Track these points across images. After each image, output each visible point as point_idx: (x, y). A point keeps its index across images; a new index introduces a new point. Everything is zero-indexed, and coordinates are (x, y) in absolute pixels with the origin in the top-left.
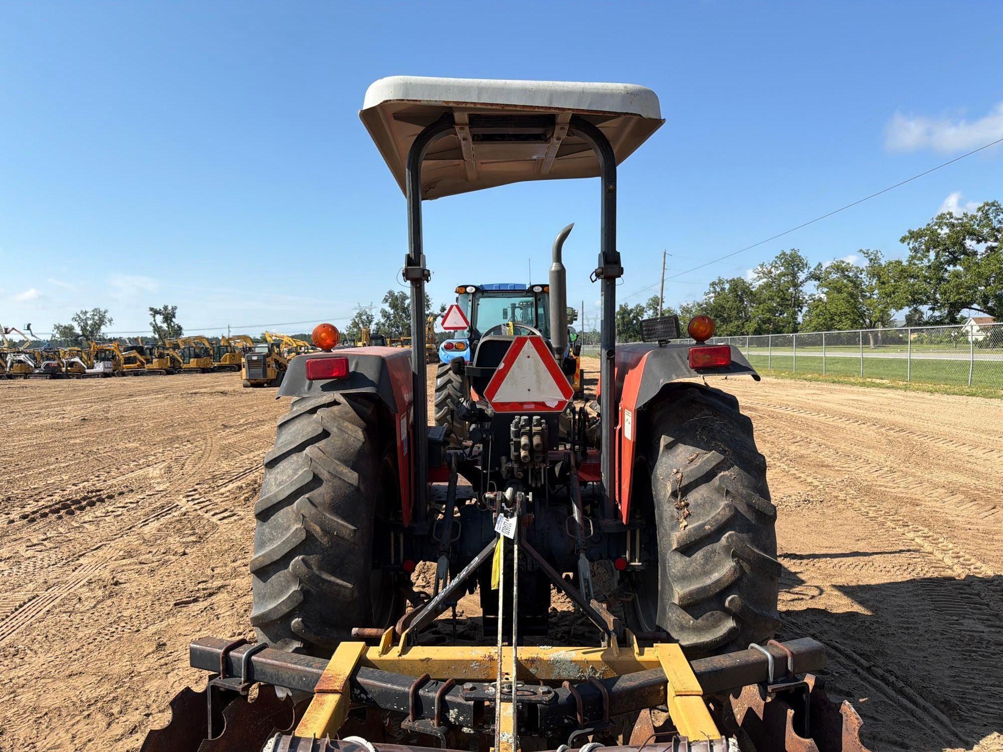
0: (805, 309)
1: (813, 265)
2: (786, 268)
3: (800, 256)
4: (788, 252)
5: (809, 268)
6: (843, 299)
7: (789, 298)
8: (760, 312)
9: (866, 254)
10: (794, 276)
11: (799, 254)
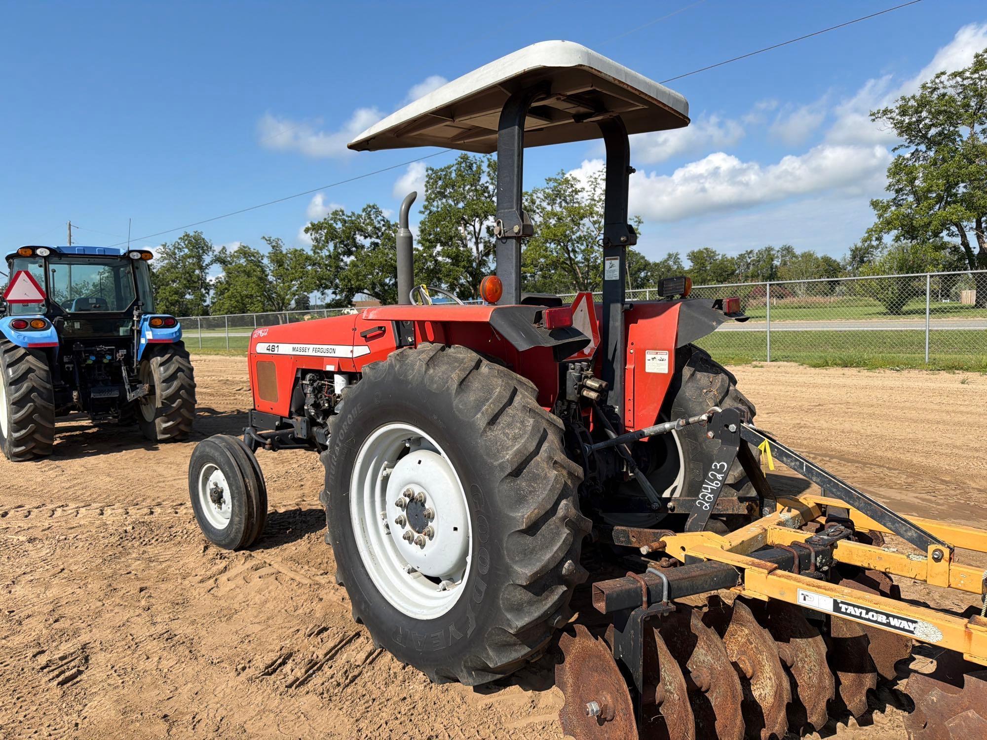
0: (212, 292)
1: (217, 249)
2: (191, 250)
3: (204, 239)
4: (192, 234)
5: (214, 251)
6: (254, 282)
7: (196, 280)
8: (168, 294)
9: (269, 241)
10: (200, 258)
11: (203, 236)
